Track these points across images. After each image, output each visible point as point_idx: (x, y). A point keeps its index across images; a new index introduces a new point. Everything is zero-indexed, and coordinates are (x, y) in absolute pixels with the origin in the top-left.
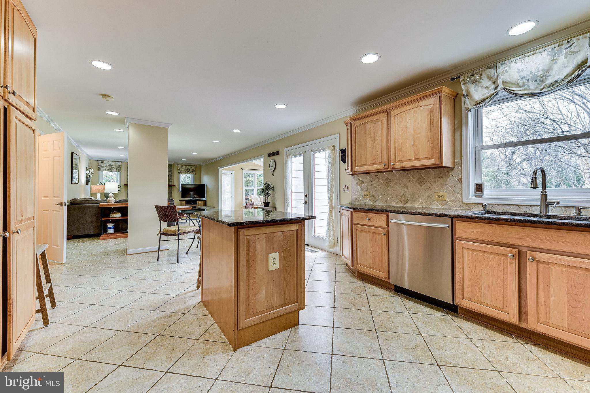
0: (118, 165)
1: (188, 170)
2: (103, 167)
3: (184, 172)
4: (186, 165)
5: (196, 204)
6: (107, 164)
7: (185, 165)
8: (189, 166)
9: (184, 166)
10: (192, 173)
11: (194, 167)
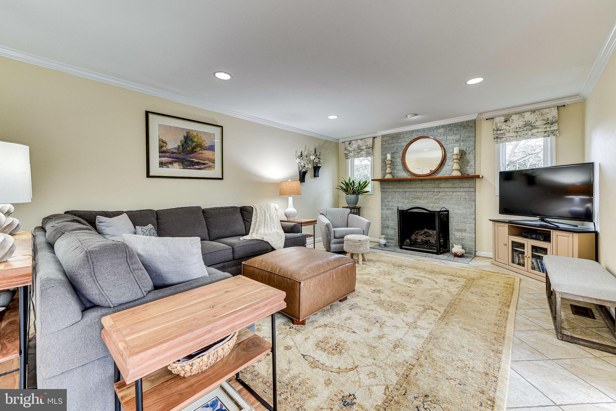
0: (368, 143)
1: (530, 126)
2: (350, 152)
3: (513, 134)
4: (520, 113)
5: (547, 238)
6: (355, 145)
7: (518, 113)
8: (533, 111)
9: (514, 117)
10: (547, 134)
11: (555, 112)
